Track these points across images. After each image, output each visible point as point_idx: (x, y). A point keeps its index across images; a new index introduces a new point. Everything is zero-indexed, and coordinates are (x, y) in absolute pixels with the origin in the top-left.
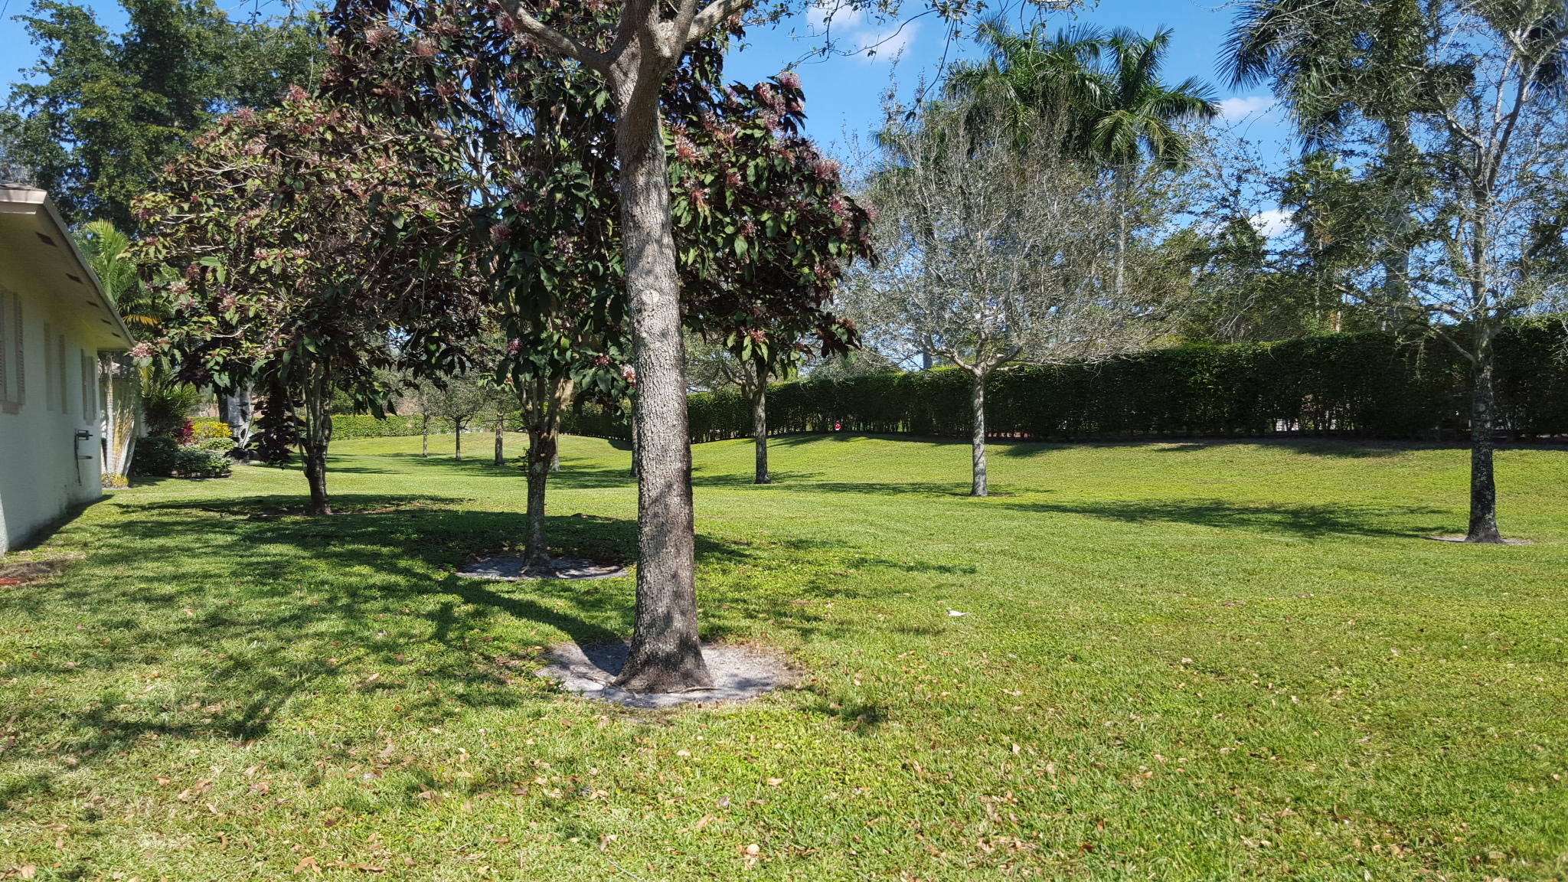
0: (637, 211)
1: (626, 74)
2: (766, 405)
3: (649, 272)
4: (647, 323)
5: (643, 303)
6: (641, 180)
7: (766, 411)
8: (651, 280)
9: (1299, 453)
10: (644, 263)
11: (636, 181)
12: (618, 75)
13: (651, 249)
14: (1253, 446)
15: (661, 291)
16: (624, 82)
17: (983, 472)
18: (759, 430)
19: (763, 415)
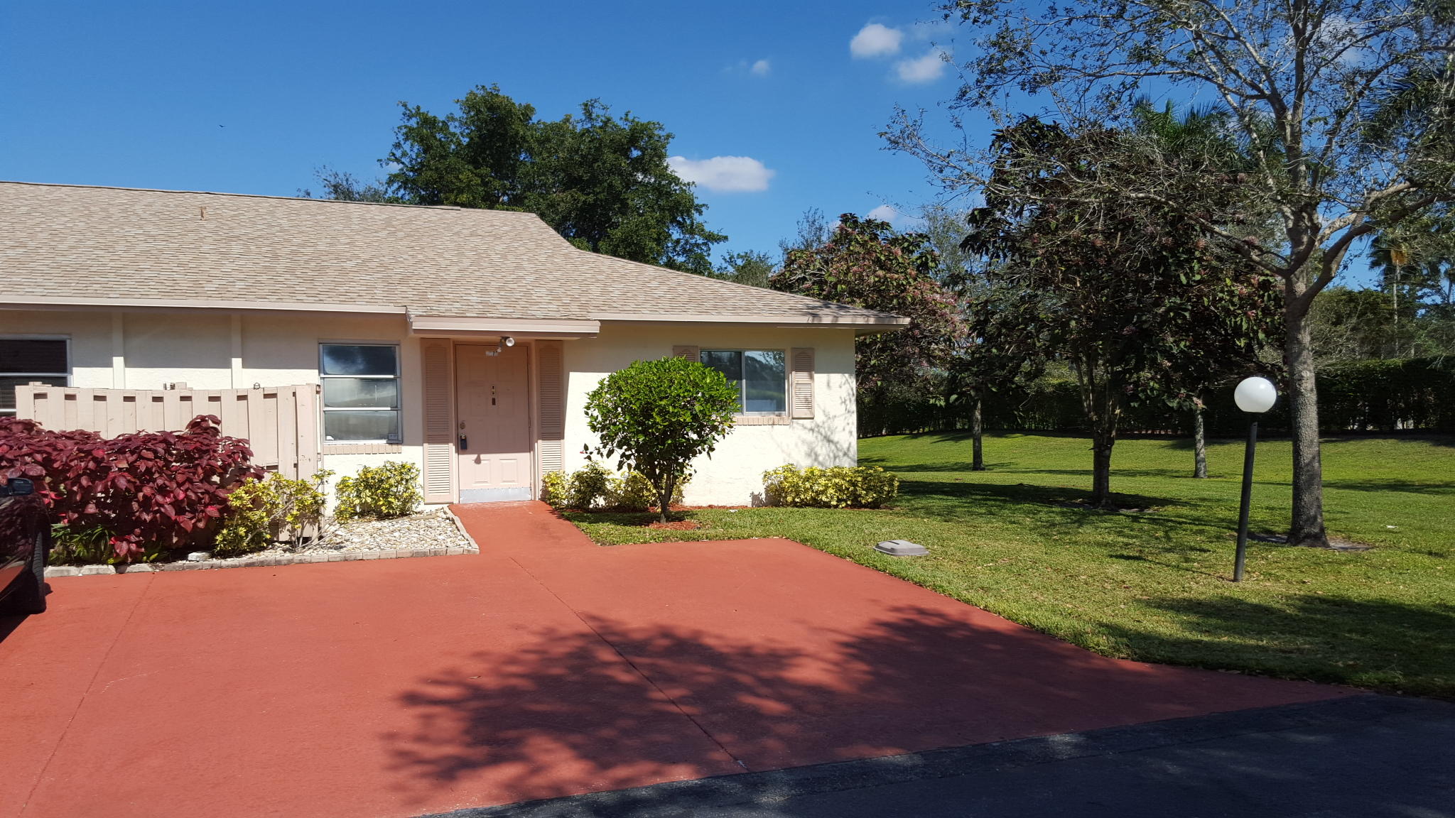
0: (1300, 336)
1: (1298, 279)
2: (982, 410)
3: (1305, 363)
4: (1304, 385)
5: (1302, 377)
6: (1303, 323)
7: (981, 414)
8: (1306, 366)
9: (1434, 445)
10: (1301, 359)
11: (1300, 324)
12: (1294, 279)
13: (1305, 353)
14: (1391, 441)
15: (1310, 371)
16: (1297, 282)
17: (1204, 460)
18: (976, 428)
19: (979, 417)
